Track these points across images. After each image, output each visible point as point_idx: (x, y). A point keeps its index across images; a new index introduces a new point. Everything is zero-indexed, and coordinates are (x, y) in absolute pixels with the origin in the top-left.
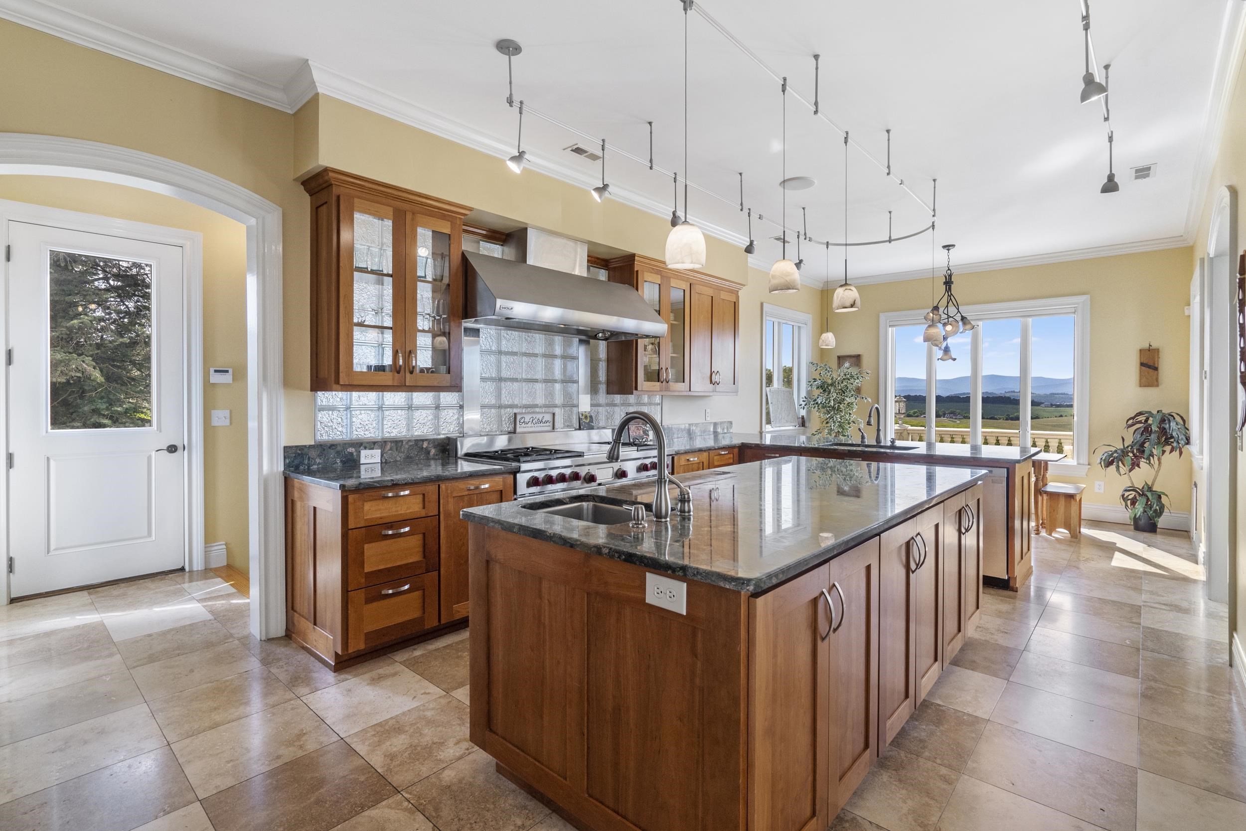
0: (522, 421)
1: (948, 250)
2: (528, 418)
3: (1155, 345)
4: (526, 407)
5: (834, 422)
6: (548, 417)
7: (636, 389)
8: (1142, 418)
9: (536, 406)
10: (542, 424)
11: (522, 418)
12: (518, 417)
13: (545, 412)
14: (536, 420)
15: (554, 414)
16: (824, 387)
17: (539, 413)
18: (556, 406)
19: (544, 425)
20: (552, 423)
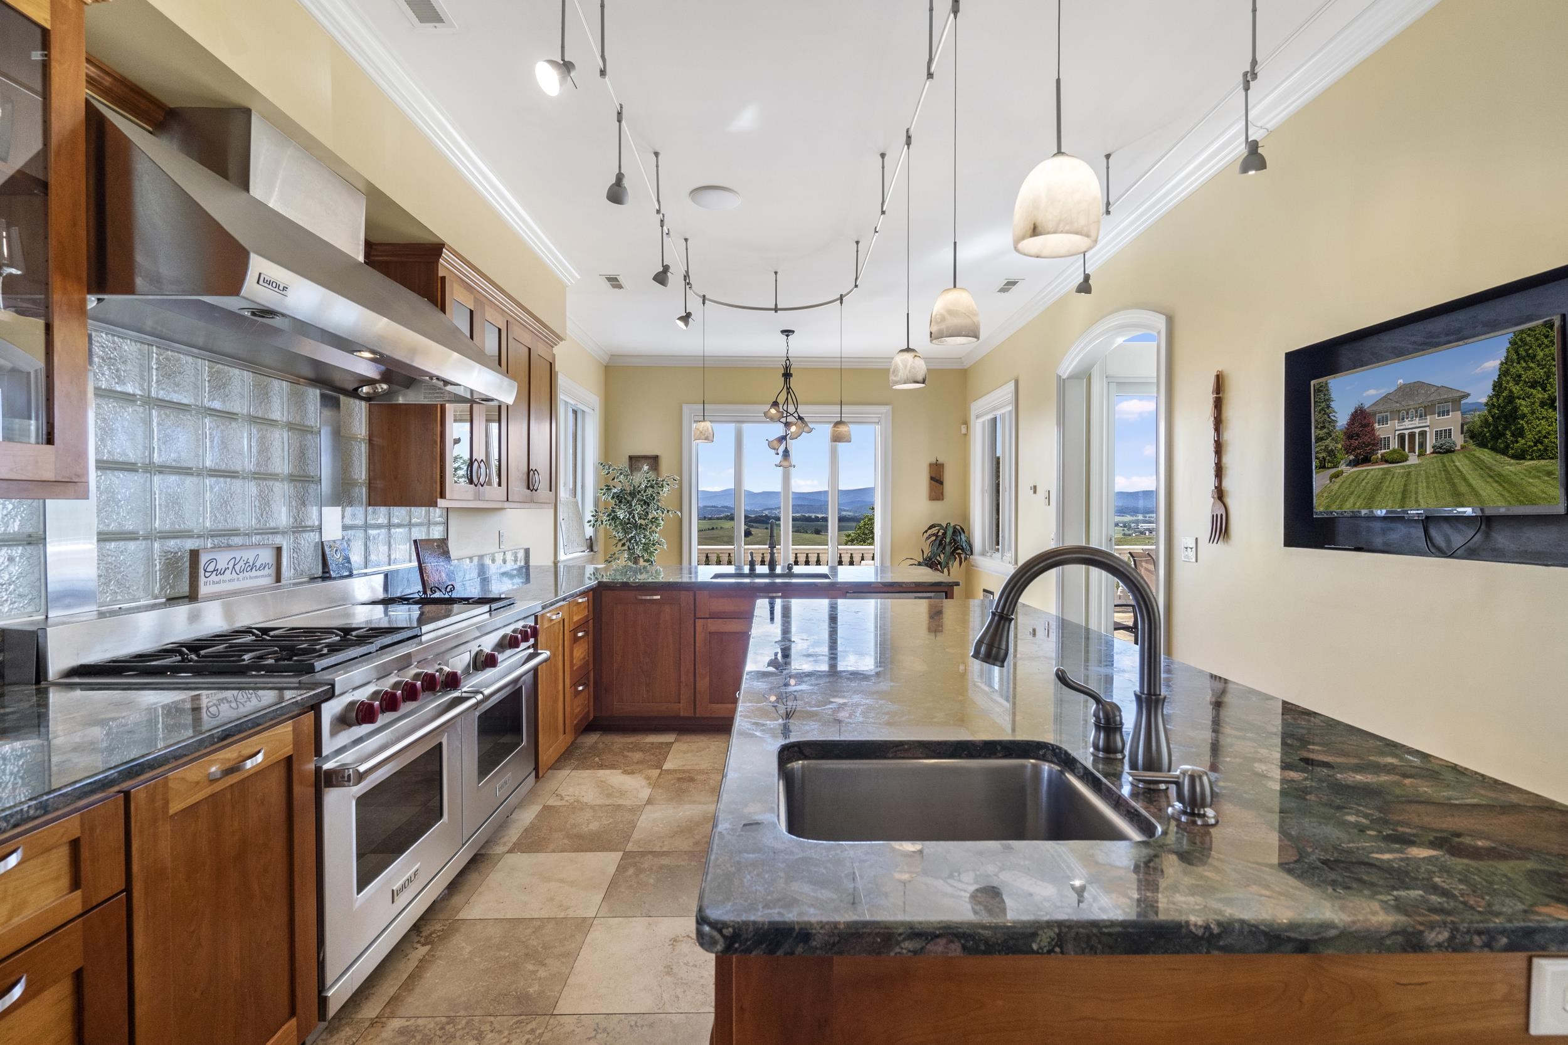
0: (211, 568)
1: (787, 336)
2: (223, 559)
3: (941, 460)
4: (213, 534)
5: (637, 544)
6: (266, 556)
7: (442, 495)
8: (934, 530)
9: (234, 532)
10: (254, 573)
11: (211, 561)
12: (204, 559)
13: (258, 546)
14: (242, 563)
15: (279, 550)
16: (620, 498)
17: (243, 547)
18: (275, 532)
19: (259, 573)
20: (274, 567)
